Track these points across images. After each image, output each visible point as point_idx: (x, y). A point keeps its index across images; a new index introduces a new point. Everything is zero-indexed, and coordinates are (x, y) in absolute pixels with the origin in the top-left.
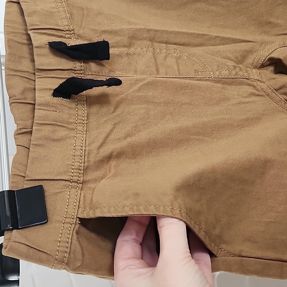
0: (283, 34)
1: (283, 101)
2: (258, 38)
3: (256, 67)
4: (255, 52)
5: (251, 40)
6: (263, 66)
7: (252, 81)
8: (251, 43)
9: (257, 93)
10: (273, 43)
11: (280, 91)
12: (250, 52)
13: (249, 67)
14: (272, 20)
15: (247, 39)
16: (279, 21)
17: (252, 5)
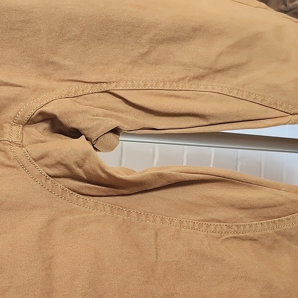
0: (71, 80)
1: (44, 177)
2: (32, 81)
3: (19, 123)
4: (22, 101)
5: (19, 84)
6: (31, 122)
7: (5, 144)
8: (18, 88)
9: (8, 162)
10: (53, 90)
11: (42, 161)
12: (14, 100)
13: (9, 123)
14: (56, 59)
15: (13, 81)
16: (67, 62)
17: (28, 36)
